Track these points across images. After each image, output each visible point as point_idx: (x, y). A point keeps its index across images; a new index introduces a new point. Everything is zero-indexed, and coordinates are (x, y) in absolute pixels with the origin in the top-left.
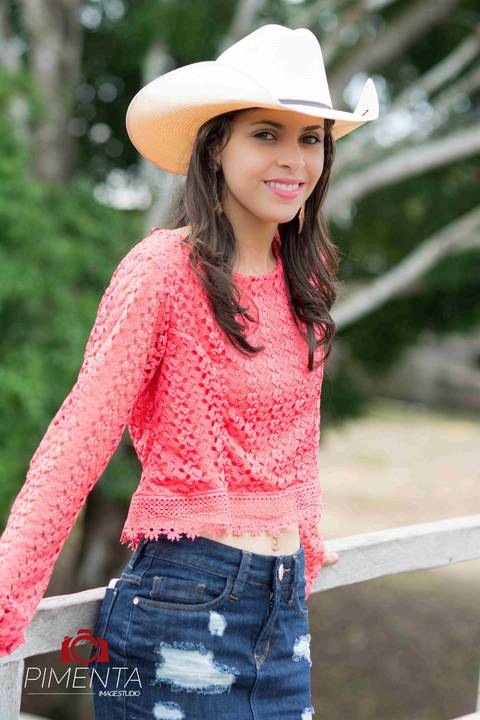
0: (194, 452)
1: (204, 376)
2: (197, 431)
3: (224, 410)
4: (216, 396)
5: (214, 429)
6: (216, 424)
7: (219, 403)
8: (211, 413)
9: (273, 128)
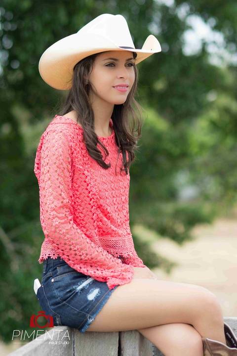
0: (83, 220)
1: (89, 192)
2: (84, 211)
3: (97, 200)
4: (94, 194)
5: (92, 210)
6: (94, 207)
7: (95, 197)
8: (91, 202)
9: (114, 61)
